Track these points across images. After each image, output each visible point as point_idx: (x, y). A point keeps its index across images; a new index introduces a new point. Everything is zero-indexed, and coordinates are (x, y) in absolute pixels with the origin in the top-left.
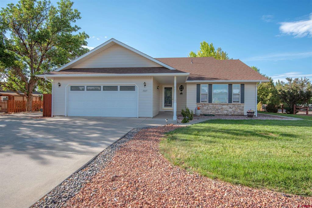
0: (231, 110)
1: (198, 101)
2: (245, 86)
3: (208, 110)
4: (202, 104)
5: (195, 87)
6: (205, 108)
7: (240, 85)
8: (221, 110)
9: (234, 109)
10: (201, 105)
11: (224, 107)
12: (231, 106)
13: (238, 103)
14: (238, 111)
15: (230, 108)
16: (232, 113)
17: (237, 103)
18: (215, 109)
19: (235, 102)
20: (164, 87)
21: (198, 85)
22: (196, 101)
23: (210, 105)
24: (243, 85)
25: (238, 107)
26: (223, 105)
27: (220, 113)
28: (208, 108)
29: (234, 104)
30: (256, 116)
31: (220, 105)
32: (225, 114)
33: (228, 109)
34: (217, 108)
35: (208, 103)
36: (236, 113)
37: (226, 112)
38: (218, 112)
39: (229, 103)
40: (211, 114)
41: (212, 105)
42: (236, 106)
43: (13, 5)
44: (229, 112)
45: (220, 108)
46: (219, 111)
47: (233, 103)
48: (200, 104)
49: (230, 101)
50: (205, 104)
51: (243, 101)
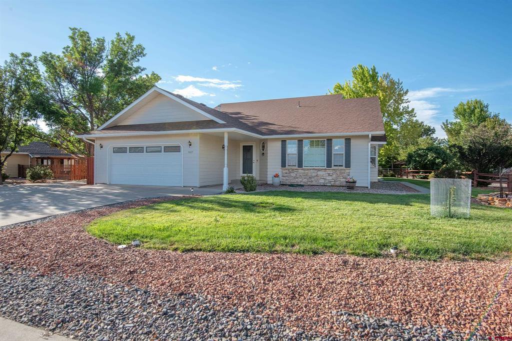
0: (330, 178)
1: (283, 164)
2: (352, 141)
3: (297, 178)
4: (289, 170)
5: (279, 144)
6: (293, 175)
7: (343, 140)
8: (315, 178)
9: (334, 176)
10: (287, 171)
11: (320, 173)
12: (331, 172)
13: (342, 167)
14: (341, 180)
15: (329, 175)
16: (332, 183)
17: (340, 167)
18: (306, 177)
19: (337, 166)
20: (242, 145)
21: (284, 142)
22: (280, 164)
23: (300, 171)
24: (348, 140)
25: (341, 173)
26: (319, 170)
27: (314, 183)
28: (296, 175)
29: (334, 170)
30: (369, 188)
31: (314, 171)
32: (322, 184)
33: (326, 177)
34: (309, 175)
35: (297, 167)
36: (337, 183)
37: (322, 181)
38: (312, 182)
39: (327, 167)
40: (302, 184)
41: (303, 171)
42: (338, 172)
43: (69, 47)
44: (328, 181)
45: (314, 174)
46: (313, 179)
47: (333, 167)
48: (286, 169)
49: (329, 165)
50: (293, 170)
51: (348, 165)
